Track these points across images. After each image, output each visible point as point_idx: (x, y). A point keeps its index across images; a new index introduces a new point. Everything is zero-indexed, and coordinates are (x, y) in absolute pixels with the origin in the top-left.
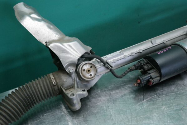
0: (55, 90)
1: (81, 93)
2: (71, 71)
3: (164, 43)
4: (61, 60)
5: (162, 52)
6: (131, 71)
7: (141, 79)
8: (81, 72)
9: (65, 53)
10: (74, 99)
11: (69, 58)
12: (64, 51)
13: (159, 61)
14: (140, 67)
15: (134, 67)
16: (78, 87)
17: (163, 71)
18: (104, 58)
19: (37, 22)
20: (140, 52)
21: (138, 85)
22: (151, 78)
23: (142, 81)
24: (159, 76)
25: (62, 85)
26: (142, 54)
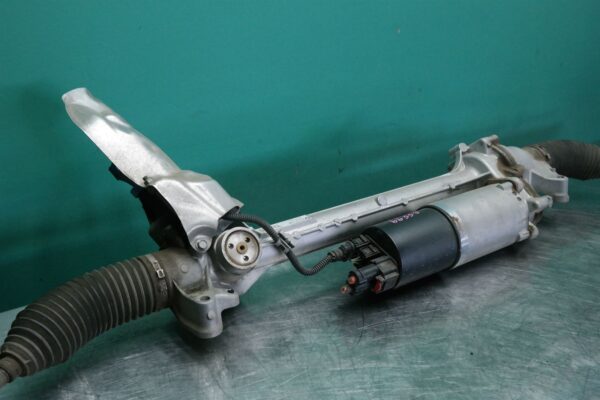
0: (159, 291)
1: (226, 295)
2: (203, 245)
3: (403, 204)
4: (181, 217)
5: (401, 219)
6: (333, 261)
7: (358, 274)
8: (226, 250)
9: (189, 202)
10: (210, 306)
11: (199, 215)
12: (188, 199)
13: (397, 238)
14: (353, 253)
15: (341, 251)
16: (215, 286)
17: (406, 261)
18: (277, 227)
19: (121, 133)
20: (352, 220)
21: (350, 290)
22: (380, 273)
23: (360, 278)
24: (395, 271)
25: (178, 279)
26: (357, 225)
